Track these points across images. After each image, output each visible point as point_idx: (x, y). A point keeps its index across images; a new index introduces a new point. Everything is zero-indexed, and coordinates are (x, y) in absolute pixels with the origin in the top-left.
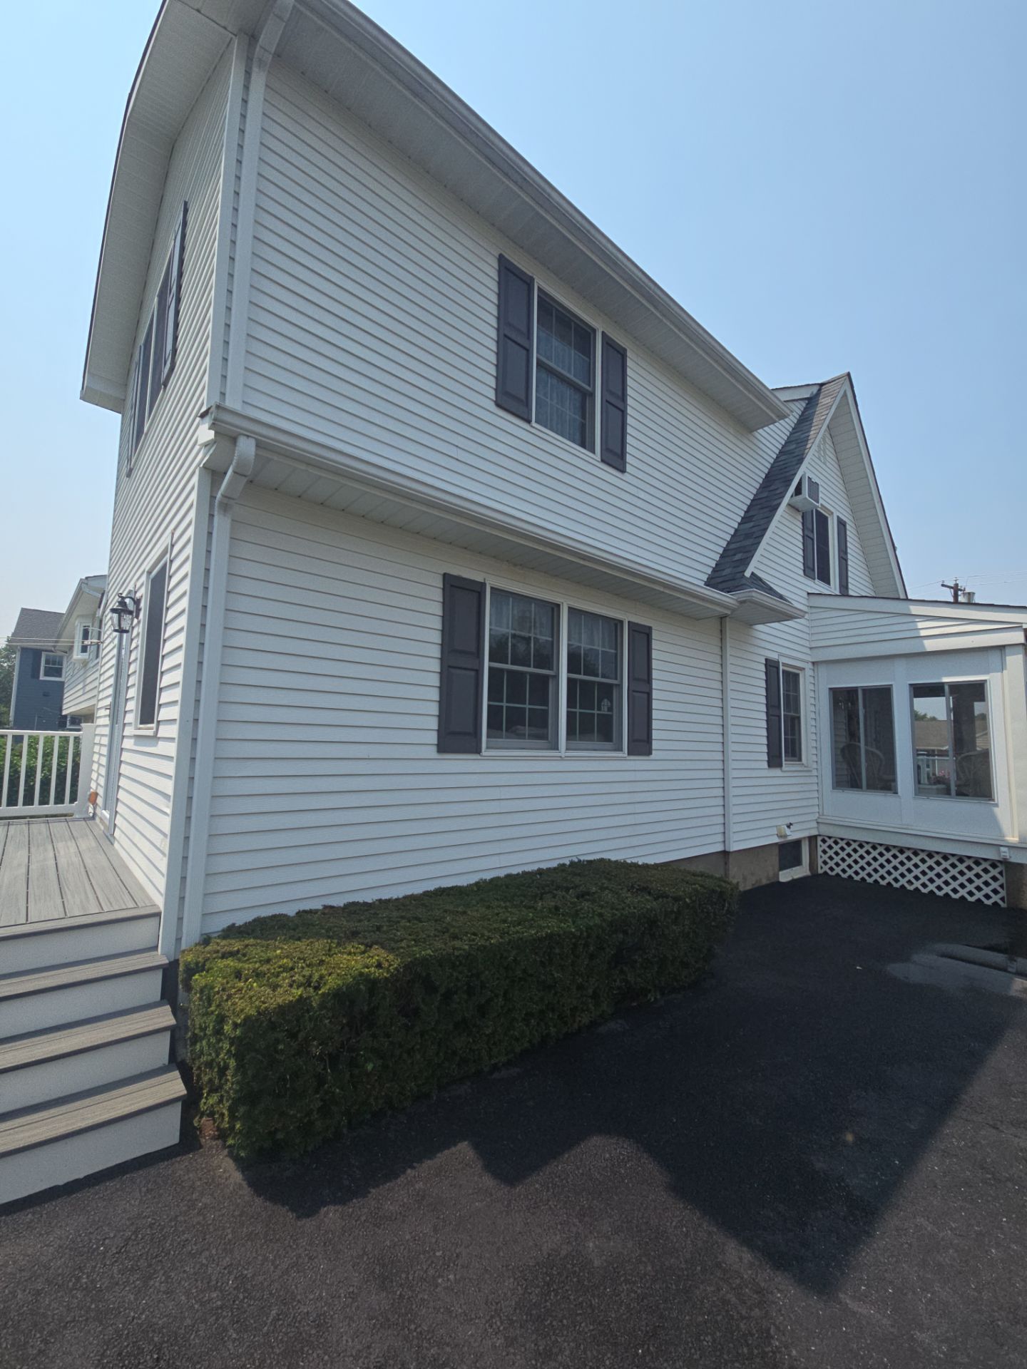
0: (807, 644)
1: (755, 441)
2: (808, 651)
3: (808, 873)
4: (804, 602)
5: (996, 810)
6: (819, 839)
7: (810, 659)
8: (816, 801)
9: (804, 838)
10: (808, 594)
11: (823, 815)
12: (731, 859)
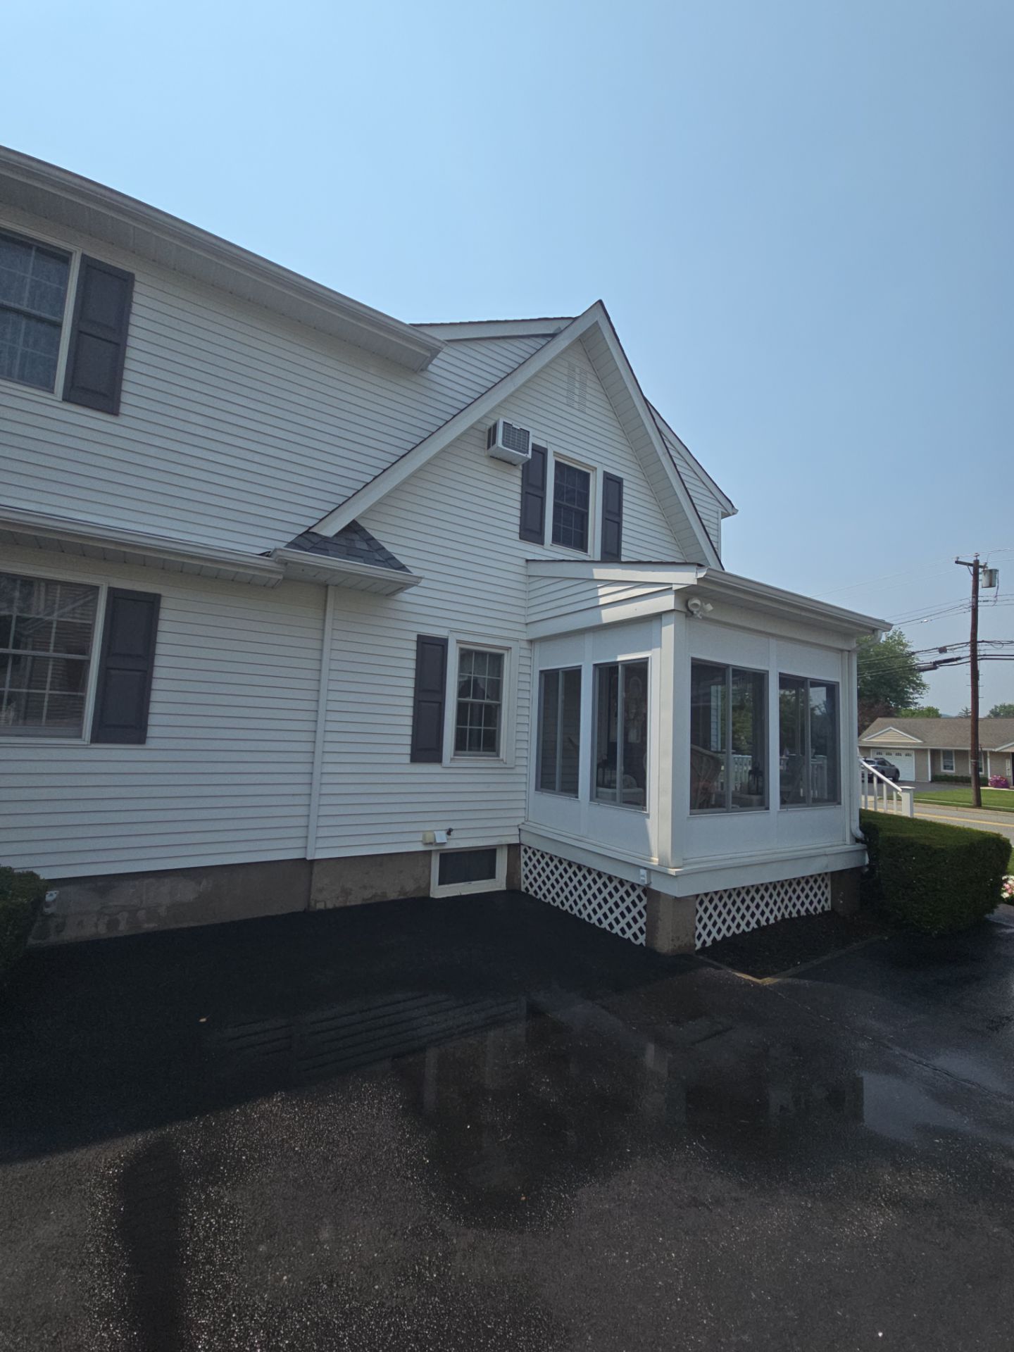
0: (523, 620)
1: (427, 384)
2: (523, 628)
3: (504, 887)
4: (522, 571)
5: (647, 820)
6: (522, 848)
7: (525, 637)
8: (523, 805)
9: (501, 846)
10: (527, 561)
11: (527, 821)
12: (316, 869)
